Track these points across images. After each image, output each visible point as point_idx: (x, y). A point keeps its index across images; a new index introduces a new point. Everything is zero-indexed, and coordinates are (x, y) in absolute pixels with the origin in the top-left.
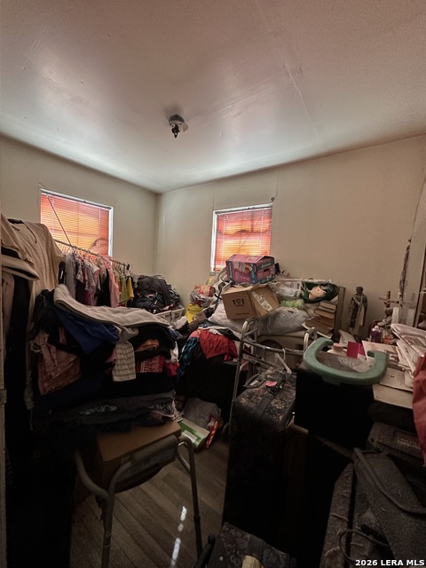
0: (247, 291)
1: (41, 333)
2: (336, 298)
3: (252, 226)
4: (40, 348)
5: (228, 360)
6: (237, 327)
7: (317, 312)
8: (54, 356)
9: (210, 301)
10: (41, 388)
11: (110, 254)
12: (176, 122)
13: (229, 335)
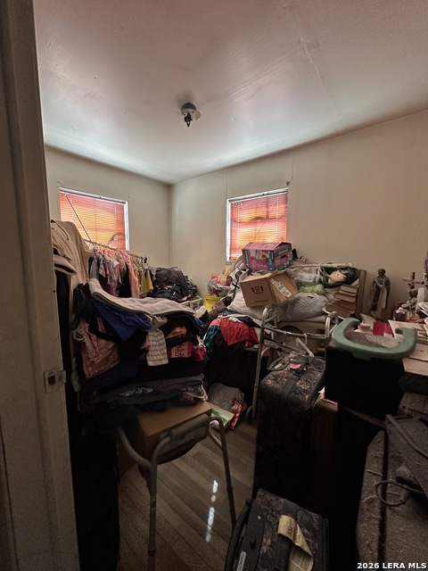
0: (265, 278)
1: (81, 323)
2: (357, 282)
3: (268, 212)
4: (82, 337)
5: (249, 347)
6: (257, 314)
7: (337, 296)
8: (96, 344)
9: (228, 290)
10: (86, 372)
11: (127, 248)
12: (188, 110)
13: (248, 322)
